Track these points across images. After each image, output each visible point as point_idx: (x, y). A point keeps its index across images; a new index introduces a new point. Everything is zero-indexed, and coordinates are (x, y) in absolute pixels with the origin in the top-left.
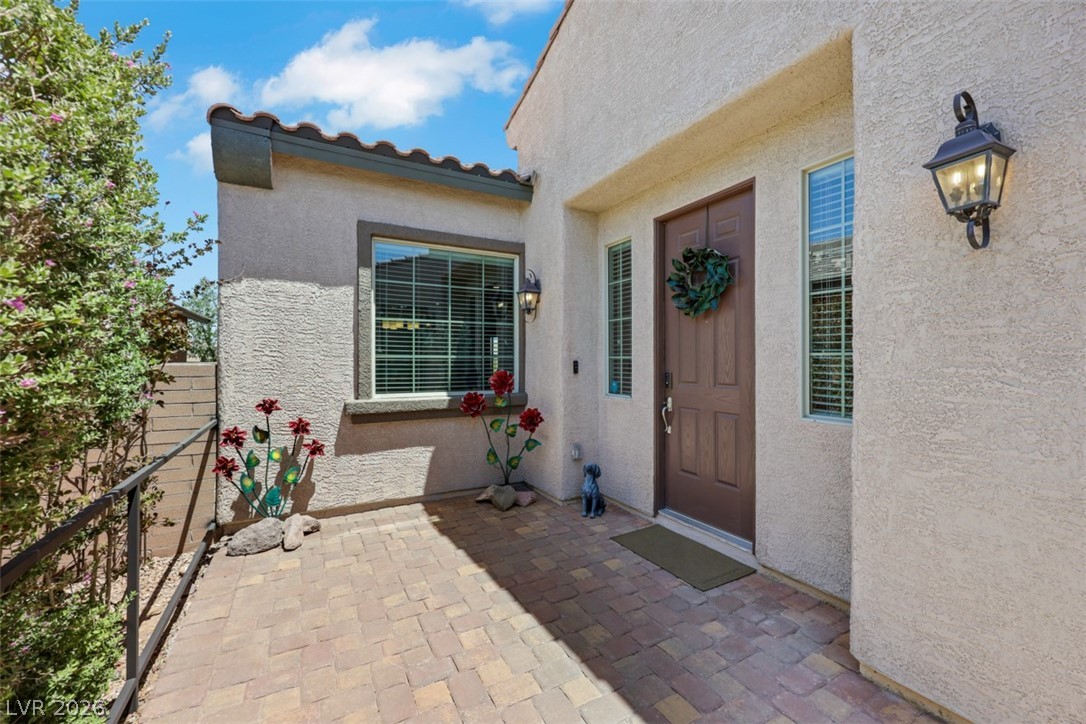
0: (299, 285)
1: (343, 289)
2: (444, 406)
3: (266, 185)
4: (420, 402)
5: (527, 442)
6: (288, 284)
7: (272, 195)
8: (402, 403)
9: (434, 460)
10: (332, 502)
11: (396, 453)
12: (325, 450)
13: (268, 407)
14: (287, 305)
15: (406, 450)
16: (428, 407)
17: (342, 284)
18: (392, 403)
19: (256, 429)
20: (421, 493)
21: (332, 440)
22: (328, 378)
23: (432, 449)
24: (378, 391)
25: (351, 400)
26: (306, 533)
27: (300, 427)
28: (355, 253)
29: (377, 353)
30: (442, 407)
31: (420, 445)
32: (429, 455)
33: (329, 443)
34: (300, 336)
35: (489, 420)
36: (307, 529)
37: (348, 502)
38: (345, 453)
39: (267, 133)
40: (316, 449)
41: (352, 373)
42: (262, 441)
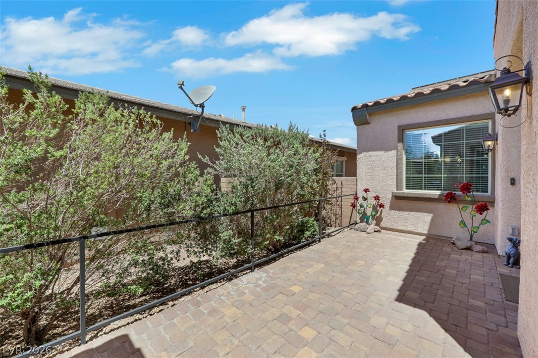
0: (378, 152)
1: (392, 151)
2: (437, 197)
3: (369, 123)
4: (423, 194)
5: (482, 220)
6: (375, 152)
7: (370, 125)
8: (415, 194)
9: (432, 220)
10: (388, 226)
11: (414, 213)
12: (385, 206)
13: (366, 191)
14: (374, 159)
15: (418, 213)
16: (427, 197)
17: (392, 150)
18: (410, 193)
19: (363, 197)
20: (426, 232)
21: (389, 204)
22: (387, 183)
23: (432, 215)
24: (406, 189)
25: (395, 191)
26: (375, 231)
27: (377, 198)
28: (397, 138)
29: (406, 174)
30: (434, 197)
31: (425, 212)
32: (431, 217)
33: (387, 205)
34: (379, 169)
35: (461, 206)
36: (376, 230)
37: (394, 227)
38: (394, 209)
39: (366, 109)
40: (382, 206)
41: (396, 181)
42: (365, 201)
